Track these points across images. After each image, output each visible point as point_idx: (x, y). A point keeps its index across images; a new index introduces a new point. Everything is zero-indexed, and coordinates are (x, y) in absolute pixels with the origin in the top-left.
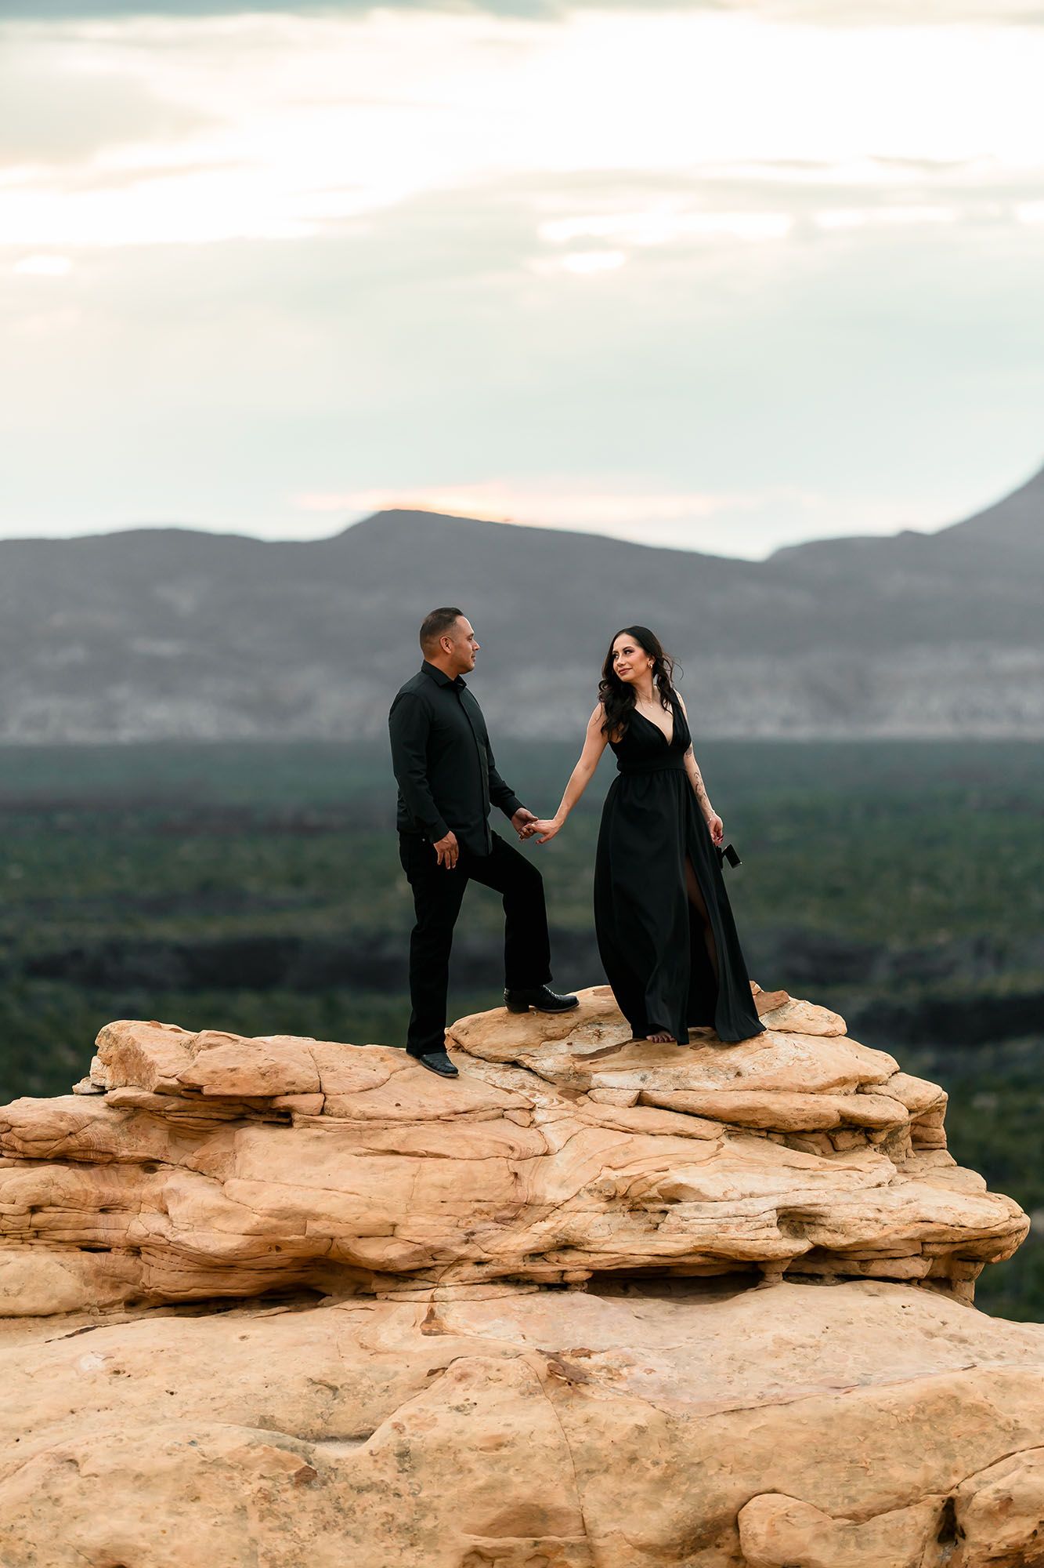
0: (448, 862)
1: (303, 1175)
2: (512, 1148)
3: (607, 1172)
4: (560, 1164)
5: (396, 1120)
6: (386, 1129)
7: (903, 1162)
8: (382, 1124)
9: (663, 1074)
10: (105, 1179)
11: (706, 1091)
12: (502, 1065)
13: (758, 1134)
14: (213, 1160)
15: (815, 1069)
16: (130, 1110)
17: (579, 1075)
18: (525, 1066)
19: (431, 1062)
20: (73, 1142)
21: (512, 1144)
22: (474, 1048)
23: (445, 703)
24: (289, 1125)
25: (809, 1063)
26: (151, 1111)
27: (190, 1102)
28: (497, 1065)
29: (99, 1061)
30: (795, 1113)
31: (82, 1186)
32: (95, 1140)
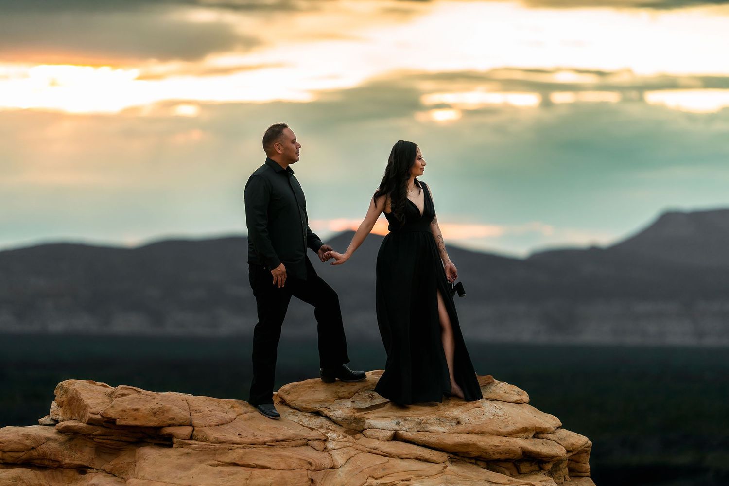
0: (279, 283)
1: (176, 477)
2: (310, 464)
3: (370, 480)
4: (341, 475)
5: (237, 444)
6: (231, 449)
7: (562, 483)
8: (228, 446)
9: (410, 421)
10: (54, 478)
11: (438, 432)
12: (309, 414)
13: (470, 461)
14: (121, 467)
15: (508, 422)
16: (71, 434)
17: (358, 420)
18: (324, 415)
19: (263, 409)
20: (34, 453)
21: (311, 461)
22: (292, 402)
23: (280, 183)
24: (170, 446)
25: (504, 417)
26: (85, 435)
27: (109, 430)
28: (307, 414)
29: (56, 404)
30: (494, 448)
31: (39, 482)
32: (48, 452)
